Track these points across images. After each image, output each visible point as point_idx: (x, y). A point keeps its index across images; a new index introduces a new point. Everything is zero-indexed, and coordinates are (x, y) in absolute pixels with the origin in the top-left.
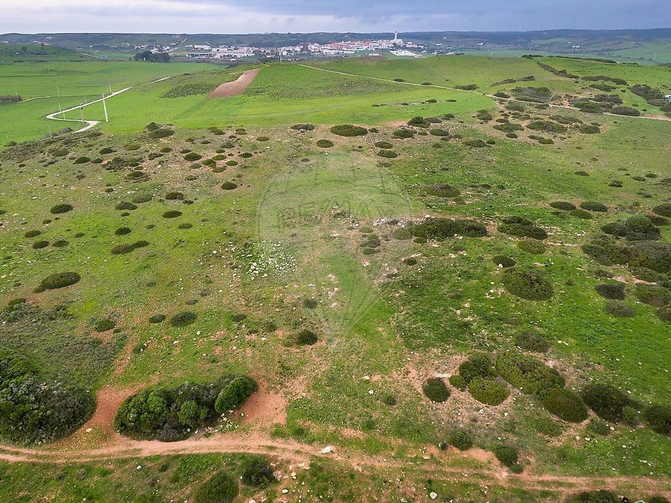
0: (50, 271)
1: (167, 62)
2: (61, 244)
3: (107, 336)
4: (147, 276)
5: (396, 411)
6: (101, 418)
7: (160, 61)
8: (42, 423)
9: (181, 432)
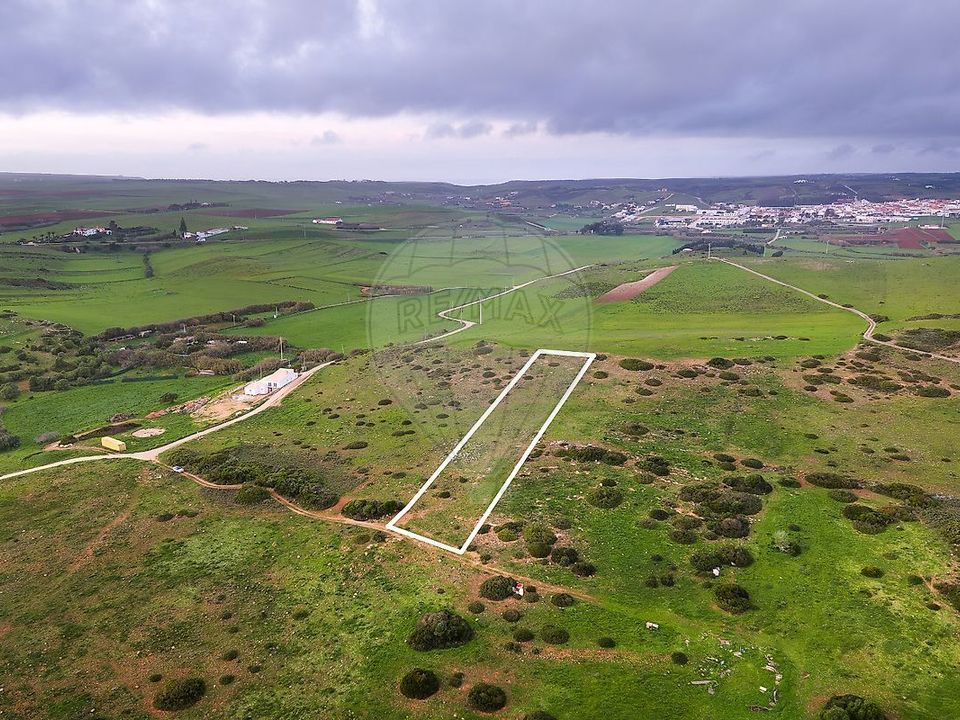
0: (356, 439)
1: (619, 235)
2: (372, 425)
3: (361, 476)
4: (400, 451)
5: (456, 532)
6: (337, 507)
7: (610, 234)
8: (314, 502)
9: (363, 518)
